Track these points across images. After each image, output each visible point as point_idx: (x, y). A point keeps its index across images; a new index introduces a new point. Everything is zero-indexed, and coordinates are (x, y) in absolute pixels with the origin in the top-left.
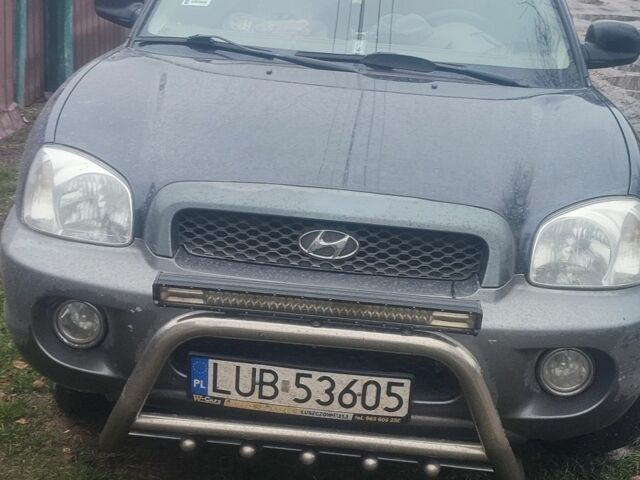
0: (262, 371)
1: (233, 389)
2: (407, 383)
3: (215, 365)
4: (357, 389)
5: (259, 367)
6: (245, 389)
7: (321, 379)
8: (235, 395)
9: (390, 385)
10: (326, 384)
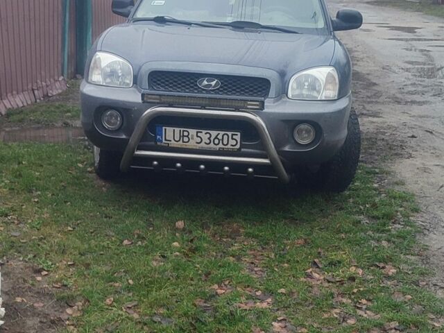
0: (183, 131)
1: (172, 139)
2: (239, 134)
3: (165, 130)
4: (220, 137)
5: (182, 129)
6: (177, 139)
7: (206, 133)
8: (173, 141)
9: (233, 135)
10: (208, 136)
